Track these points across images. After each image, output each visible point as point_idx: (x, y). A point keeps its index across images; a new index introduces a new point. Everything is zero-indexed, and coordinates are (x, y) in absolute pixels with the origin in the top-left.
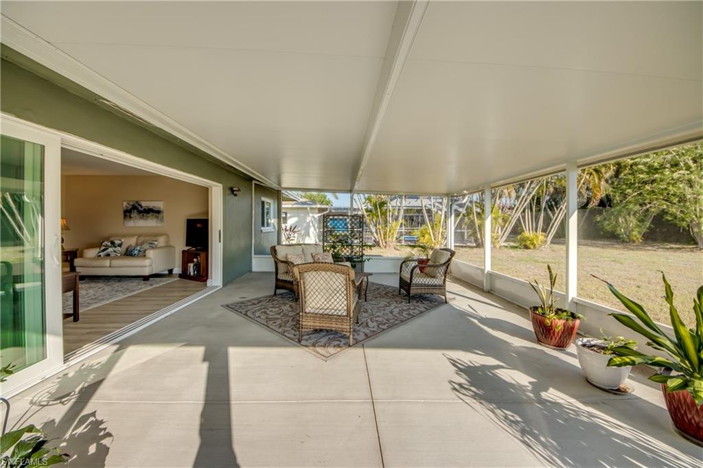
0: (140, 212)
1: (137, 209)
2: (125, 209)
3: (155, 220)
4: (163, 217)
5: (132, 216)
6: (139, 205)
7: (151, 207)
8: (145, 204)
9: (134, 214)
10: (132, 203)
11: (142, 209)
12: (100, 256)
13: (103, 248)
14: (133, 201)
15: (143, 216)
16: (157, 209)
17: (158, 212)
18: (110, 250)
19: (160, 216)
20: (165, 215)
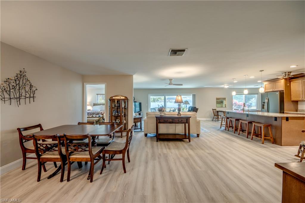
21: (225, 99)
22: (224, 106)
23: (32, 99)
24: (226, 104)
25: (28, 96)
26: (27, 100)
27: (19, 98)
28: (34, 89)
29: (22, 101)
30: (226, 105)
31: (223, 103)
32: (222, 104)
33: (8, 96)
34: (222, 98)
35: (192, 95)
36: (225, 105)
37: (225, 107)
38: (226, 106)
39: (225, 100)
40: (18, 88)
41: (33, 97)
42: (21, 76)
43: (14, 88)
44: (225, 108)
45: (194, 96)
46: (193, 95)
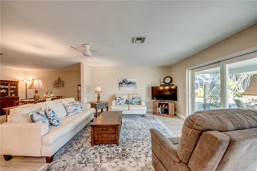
0: (127, 83)
1: (125, 82)
2: (119, 82)
3: (133, 87)
4: (136, 86)
5: (123, 85)
6: (126, 80)
7: (131, 81)
8: (129, 80)
9: (124, 85)
10: (123, 80)
11: (127, 82)
12: (117, 105)
13: (117, 101)
14: (123, 79)
15: (128, 85)
16: (134, 82)
17: (134, 83)
18: (121, 101)
19: (135, 85)
20: (137, 85)
23: (63, 87)
25: (62, 86)
26: (61, 87)
27: (59, 87)
28: (64, 83)
29: (60, 87)
33: (55, 86)
40: (58, 83)
41: (64, 86)
42: (59, 79)
43: (57, 84)
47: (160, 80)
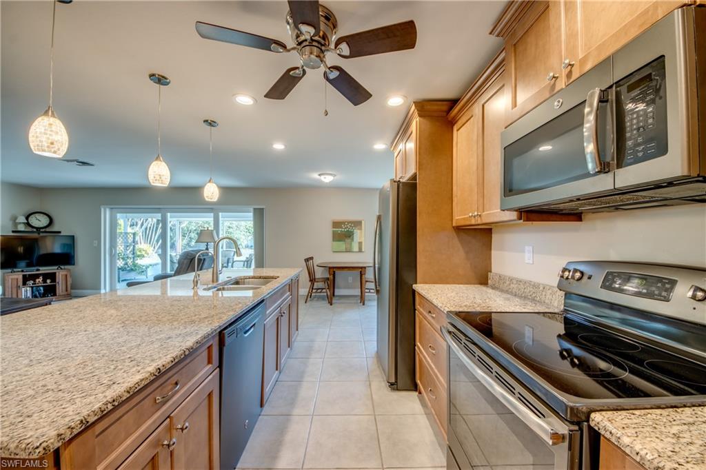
21: (358, 224)
22: (355, 248)
24: (363, 240)
30: (363, 244)
31: (353, 240)
32: (348, 241)
34: (349, 222)
35: (252, 210)
36: (360, 243)
37: (360, 251)
38: (363, 250)
39: (361, 229)
44: (360, 254)
45: (259, 214)
46: (254, 209)
47: (14, 219)
